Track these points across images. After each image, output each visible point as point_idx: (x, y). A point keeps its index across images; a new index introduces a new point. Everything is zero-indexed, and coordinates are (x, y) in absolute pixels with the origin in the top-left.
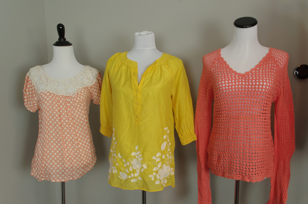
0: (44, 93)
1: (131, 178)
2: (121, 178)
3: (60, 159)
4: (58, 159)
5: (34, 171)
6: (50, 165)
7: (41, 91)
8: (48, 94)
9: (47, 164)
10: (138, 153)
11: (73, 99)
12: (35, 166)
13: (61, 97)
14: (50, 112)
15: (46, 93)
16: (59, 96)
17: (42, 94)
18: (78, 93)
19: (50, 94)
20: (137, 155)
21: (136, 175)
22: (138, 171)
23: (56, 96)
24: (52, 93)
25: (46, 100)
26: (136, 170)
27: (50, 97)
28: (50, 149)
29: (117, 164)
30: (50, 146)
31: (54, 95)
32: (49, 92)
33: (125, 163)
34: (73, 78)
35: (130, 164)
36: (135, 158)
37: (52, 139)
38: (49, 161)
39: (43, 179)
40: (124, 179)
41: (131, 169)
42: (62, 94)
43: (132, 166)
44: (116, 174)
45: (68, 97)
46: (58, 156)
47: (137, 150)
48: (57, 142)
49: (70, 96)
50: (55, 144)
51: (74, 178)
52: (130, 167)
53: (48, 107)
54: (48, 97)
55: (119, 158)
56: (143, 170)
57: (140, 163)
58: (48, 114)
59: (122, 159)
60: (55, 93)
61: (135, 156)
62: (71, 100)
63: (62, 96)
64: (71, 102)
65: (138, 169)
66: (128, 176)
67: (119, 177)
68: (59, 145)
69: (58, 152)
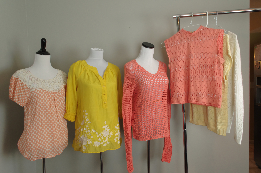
0: (38, 91)
1: (103, 144)
2: (95, 146)
3: (51, 140)
4: (49, 140)
5: (27, 153)
6: (43, 146)
7: (35, 89)
8: (42, 91)
9: (41, 146)
10: (106, 126)
11: (60, 94)
12: (28, 149)
13: (50, 93)
14: (44, 104)
15: (40, 90)
16: (49, 92)
17: (36, 91)
18: (62, 90)
19: (43, 91)
20: (106, 128)
21: (106, 140)
22: (107, 138)
23: (47, 92)
24: (44, 90)
25: (40, 95)
26: (105, 137)
27: (44, 93)
28: (43, 133)
29: (92, 137)
30: (43, 131)
31: (46, 91)
32: (42, 89)
33: (98, 135)
34: (55, 78)
35: (102, 134)
36: (105, 130)
37: (44, 125)
38: (42, 143)
39: (36, 159)
40: (98, 146)
41: (102, 138)
42: (51, 91)
43: (103, 136)
44: (91, 144)
45: (56, 93)
46: (49, 138)
47: (106, 125)
48: (48, 127)
49: (57, 92)
50: (46, 129)
51: (60, 153)
52: (102, 136)
53: (42, 101)
54: (42, 93)
55: (93, 132)
56: (110, 136)
57: (108, 132)
58: (42, 106)
59: (96, 132)
60: (46, 90)
61: (105, 129)
62: (58, 95)
63: (52, 92)
64: (58, 97)
65: (107, 137)
66: (101, 143)
67: (94, 145)
68: (50, 129)
69: (49, 135)
